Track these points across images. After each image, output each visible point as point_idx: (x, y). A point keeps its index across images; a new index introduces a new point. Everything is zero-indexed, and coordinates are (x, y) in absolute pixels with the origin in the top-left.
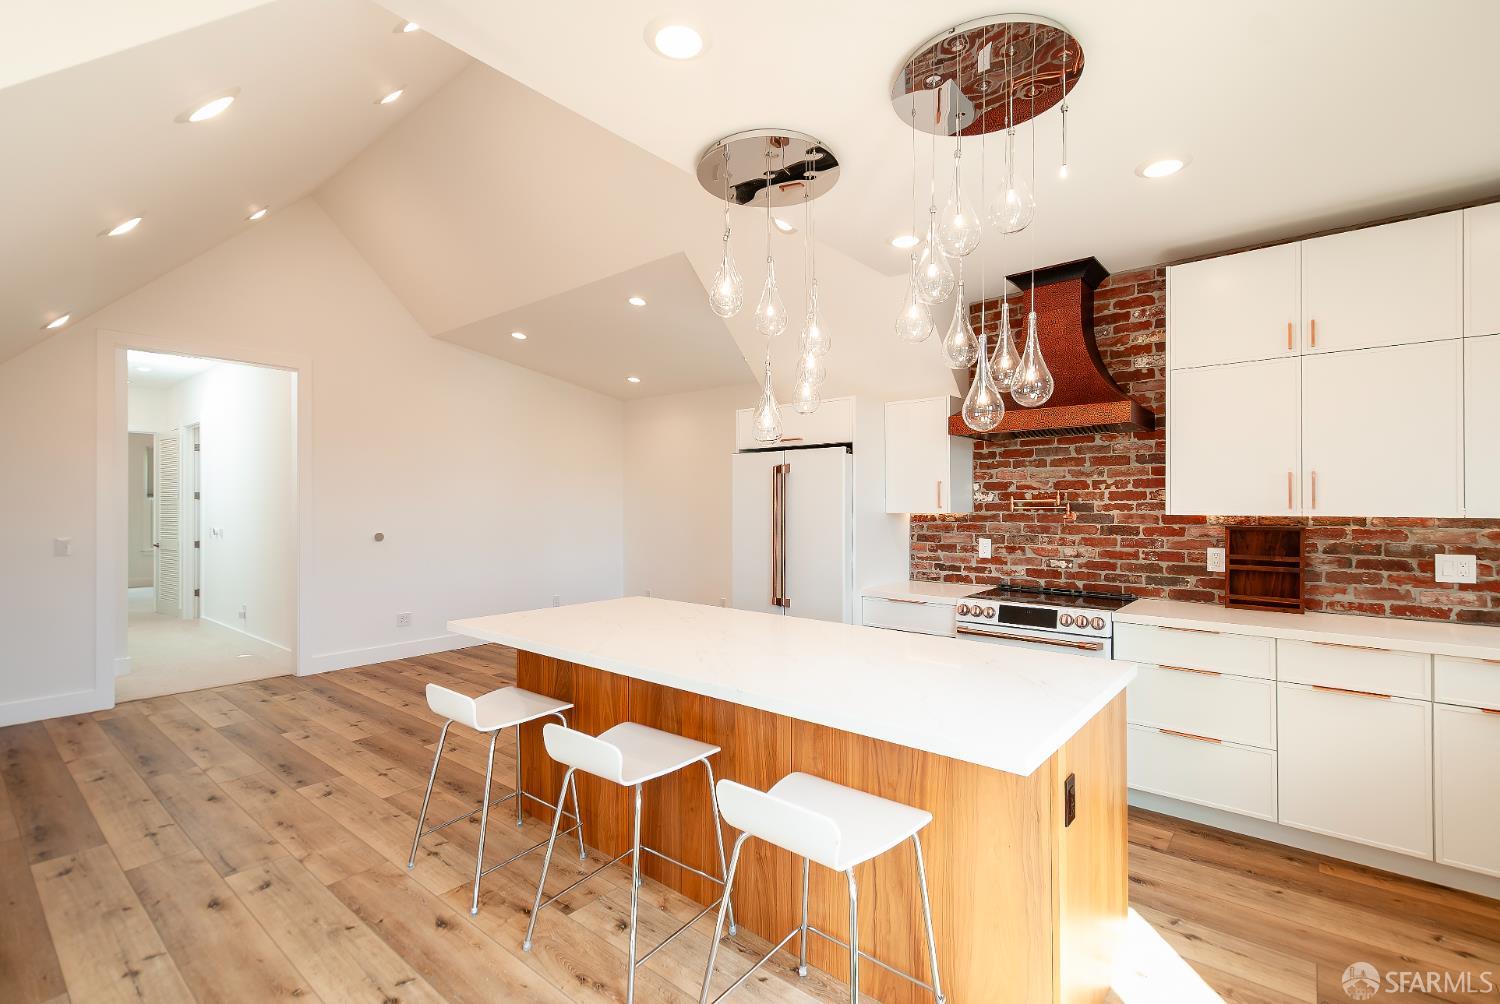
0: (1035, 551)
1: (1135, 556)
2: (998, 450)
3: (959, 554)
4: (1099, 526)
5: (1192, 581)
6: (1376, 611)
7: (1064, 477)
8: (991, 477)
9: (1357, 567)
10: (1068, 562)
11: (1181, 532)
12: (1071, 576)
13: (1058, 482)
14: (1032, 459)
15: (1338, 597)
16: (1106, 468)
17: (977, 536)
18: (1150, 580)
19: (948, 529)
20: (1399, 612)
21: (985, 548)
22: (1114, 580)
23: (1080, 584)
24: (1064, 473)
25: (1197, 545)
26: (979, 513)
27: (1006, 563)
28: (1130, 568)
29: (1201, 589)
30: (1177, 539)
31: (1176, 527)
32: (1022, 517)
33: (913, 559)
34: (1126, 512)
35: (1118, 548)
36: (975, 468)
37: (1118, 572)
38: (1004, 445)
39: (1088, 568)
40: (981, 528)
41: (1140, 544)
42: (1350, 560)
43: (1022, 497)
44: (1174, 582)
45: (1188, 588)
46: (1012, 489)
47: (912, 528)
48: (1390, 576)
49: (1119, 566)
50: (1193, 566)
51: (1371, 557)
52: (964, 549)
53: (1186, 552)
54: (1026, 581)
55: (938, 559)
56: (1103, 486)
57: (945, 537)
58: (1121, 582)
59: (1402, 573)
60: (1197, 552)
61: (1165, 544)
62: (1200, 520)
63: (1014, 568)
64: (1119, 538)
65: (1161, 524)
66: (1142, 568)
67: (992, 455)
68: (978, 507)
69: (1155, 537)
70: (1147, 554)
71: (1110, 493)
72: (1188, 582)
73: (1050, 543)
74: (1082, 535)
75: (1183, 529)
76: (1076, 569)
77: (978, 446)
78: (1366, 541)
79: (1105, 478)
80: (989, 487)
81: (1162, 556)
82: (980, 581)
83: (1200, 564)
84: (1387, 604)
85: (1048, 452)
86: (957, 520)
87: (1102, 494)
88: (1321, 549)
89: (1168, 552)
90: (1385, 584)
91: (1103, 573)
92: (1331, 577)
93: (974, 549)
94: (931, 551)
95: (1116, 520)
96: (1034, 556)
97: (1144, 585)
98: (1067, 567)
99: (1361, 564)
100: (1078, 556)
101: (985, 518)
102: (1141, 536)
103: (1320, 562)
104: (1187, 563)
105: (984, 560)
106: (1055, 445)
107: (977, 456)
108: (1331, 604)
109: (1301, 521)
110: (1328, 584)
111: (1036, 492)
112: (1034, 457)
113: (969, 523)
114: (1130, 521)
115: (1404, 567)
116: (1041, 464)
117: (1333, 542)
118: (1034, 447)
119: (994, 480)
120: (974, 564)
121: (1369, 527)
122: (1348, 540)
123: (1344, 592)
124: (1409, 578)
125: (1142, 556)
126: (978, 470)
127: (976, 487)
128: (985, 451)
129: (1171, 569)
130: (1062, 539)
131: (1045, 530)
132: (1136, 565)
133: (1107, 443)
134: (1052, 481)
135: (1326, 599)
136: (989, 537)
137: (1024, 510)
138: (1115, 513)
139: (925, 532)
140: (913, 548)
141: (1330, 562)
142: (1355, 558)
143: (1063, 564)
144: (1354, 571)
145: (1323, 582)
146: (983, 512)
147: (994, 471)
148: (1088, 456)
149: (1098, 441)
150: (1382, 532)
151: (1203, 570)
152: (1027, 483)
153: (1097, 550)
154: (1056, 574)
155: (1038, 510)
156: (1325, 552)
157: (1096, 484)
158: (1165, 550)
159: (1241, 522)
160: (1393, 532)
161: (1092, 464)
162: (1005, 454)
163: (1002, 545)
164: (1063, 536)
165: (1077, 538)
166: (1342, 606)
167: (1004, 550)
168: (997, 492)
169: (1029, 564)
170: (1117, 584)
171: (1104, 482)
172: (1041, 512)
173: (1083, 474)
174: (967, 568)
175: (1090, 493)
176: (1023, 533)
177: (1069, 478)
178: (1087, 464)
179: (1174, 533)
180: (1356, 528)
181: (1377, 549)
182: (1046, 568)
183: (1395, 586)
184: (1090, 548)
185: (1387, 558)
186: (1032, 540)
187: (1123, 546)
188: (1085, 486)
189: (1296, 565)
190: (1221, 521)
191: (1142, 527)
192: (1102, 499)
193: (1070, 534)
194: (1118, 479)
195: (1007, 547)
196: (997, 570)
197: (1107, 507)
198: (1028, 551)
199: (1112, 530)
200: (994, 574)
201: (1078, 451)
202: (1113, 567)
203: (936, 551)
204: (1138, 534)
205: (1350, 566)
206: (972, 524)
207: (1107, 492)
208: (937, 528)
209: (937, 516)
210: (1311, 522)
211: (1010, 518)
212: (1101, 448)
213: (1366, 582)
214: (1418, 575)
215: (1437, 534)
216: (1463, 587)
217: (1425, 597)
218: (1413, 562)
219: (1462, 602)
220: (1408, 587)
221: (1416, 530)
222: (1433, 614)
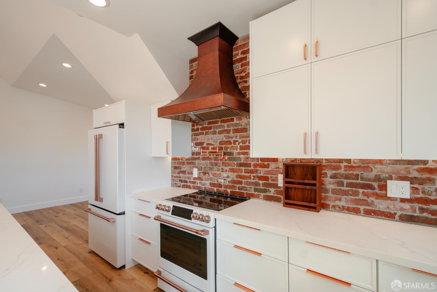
0: (213, 174)
1: (250, 177)
2: (200, 127)
3: (187, 175)
4: (236, 163)
5: (272, 192)
6: (356, 211)
7: (223, 139)
8: (197, 140)
9: (347, 186)
10: (225, 180)
11: (267, 166)
12: (226, 187)
13: (221, 141)
14: (211, 131)
15: (337, 203)
16: (239, 134)
17: (193, 167)
18: (256, 190)
19: (183, 163)
20: (368, 213)
21: (196, 173)
22: (241, 189)
23: (229, 191)
24: (222, 137)
25: (274, 172)
26: (193, 156)
27: (203, 180)
28: (248, 184)
29: (276, 195)
30: (266, 169)
31: (266, 163)
32: (209, 159)
33: (172, 177)
34: (246, 156)
35: (243, 174)
36: (192, 136)
37: (243, 185)
38: (201, 125)
39: (232, 183)
40: (193, 163)
41: (251, 172)
42: (343, 183)
43: (208, 149)
44: (265, 191)
45: (271, 194)
46: (205, 145)
47: (172, 163)
48: (363, 192)
49: (243, 182)
50: (273, 183)
51: (354, 181)
52: (189, 173)
53: (269, 176)
54: (210, 188)
55: (180, 177)
56: (237, 143)
57: (183, 168)
58: (244, 190)
59: (370, 191)
60: (274, 176)
61: (262, 172)
62: (275, 160)
63: (206, 182)
64: (243, 168)
65: (260, 162)
66: (253, 184)
67: (198, 129)
68: (193, 154)
69: (257, 168)
70: (254, 177)
71: (240, 146)
72: (270, 191)
73: (218, 170)
74: (229, 167)
75: (268, 164)
76: (227, 184)
77: (193, 126)
78: (351, 172)
79: (238, 139)
80: (197, 144)
81: (260, 178)
82: (194, 188)
83: (275, 182)
84: (362, 208)
85: (217, 127)
86: (186, 160)
87: (237, 147)
88: (329, 175)
89: (262, 176)
90: (361, 197)
91: (238, 186)
92: (334, 192)
93: (192, 173)
94: (178, 174)
95: (242, 160)
96: (213, 177)
97: (253, 192)
98: (224, 182)
99: (349, 185)
100: (228, 177)
101: (195, 159)
102: (252, 168)
103: (329, 183)
104: (270, 182)
105: (195, 178)
106: (220, 124)
107: (193, 130)
108: (334, 206)
109: (319, 161)
110: (332, 195)
111: (213, 146)
112: (212, 130)
113: (190, 161)
114: (248, 160)
115: (370, 187)
116: (214, 133)
117: (334, 172)
118: (212, 125)
119: (198, 141)
120: (192, 180)
121: (352, 164)
122: (342, 171)
123: (340, 200)
124: (373, 194)
125: (252, 178)
126: (193, 136)
127: (193, 144)
128: (195, 128)
129: (264, 185)
130: (222, 169)
131: (216, 164)
132: (250, 182)
133: (238, 122)
134: (219, 141)
135: (331, 204)
136: (197, 167)
137: (209, 155)
138: (242, 156)
139: (176, 165)
140: (172, 172)
141: (334, 183)
142: (345, 181)
143: (222, 181)
144: (345, 188)
145: (330, 194)
146: (195, 156)
147: (198, 137)
148: (231, 128)
149: (235, 121)
150: (359, 167)
151: (275, 186)
152: (210, 142)
153: (236, 174)
154: (220, 186)
155: (213, 155)
156: (331, 177)
157: (235, 142)
158: (261, 175)
159: (293, 161)
160: (365, 167)
161: (233, 133)
162: (203, 129)
163: (201, 171)
164: (223, 167)
165: (228, 168)
166: (339, 208)
167: (202, 174)
168: (199, 147)
169: (211, 180)
170: (243, 191)
171: (237, 141)
172: (215, 156)
173: (230, 137)
174: (190, 182)
175: (232, 146)
176: (209, 166)
177: (225, 139)
178: (231, 132)
179: (264, 166)
180: (346, 164)
181: (357, 177)
182: (217, 183)
183: (366, 198)
184: (232, 173)
185: (362, 182)
186: (211, 169)
187: (245, 173)
188: (230, 143)
189: (315, 185)
190: (284, 161)
191: (252, 163)
192: (237, 149)
193: (225, 166)
194: (243, 139)
195: (203, 172)
196: (200, 183)
197: (239, 154)
198: (210, 174)
199: (241, 165)
200: (199, 185)
201: (228, 126)
202: (241, 183)
203: (180, 174)
204: (250, 167)
205: (343, 186)
206: (191, 162)
207: (239, 146)
208: (180, 163)
209: (180, 157)
210: (324, 161)
211: (204, 159)
212: (236, 125)
213: (351, 195)
214: (377, 191)
215: (389, 168)
216: (403, 200)
217: (381, 205)
218: (375, 185)
219: (402, 209)
220: (372, 199)
221: (377, 166)
222: (390, 216)
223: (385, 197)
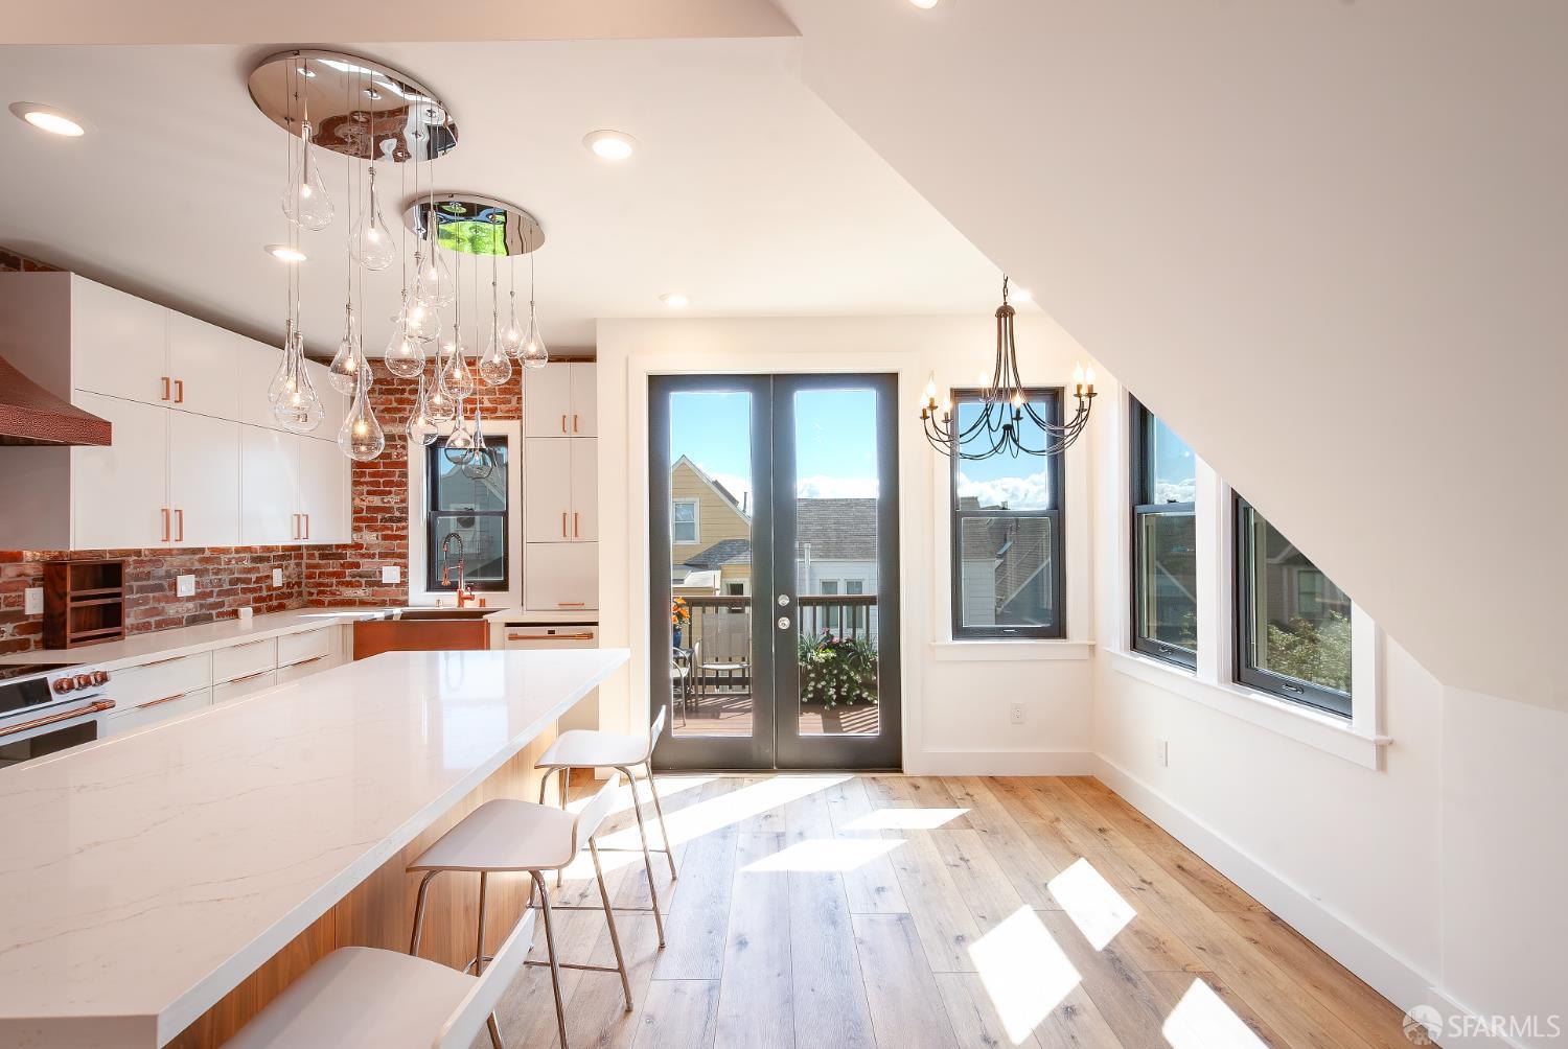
5: (8, 630)
6: (147, 627)
9: (137, 593)
20: (161, 625)
25: (14, 586)
29: (16, 637)
42: (132, 588)
45: (4, 639)
48: (154, 597)
50: (10, 612)
51: (145, 583)
53: (2, 596)
59: (161, 594)
60: (14, 595)
62: (16, 557)
72: (4, 632)
75: (1, 569)
78: (141, 570)
83: (17, 608)
84: (152, 620)
90: (152, 604)
99: (140, 589)
104: (4, 609)
109: (100, 554)
115: (161, 588)
121: (143, 557)
122: (131, 569)
124: (164, 597)
142: (135, 585)
150: (150, 561)
151: (21, 615)
159: (55, 557)
160: (156, 561)
181: (148, 575)
183: (157, 605)
185: (154, 582)
189: (119, 595)
190: (37, 559)
213: (141, 604)
214: (168, 593)
215: (177, 561)
216: (189, 599)
217: (172, 610)
218: (166, 584)
219: (188, 610)
220: (162, 604)
221: (168, 558)
222: (176, 623)
223: (176, 599)
